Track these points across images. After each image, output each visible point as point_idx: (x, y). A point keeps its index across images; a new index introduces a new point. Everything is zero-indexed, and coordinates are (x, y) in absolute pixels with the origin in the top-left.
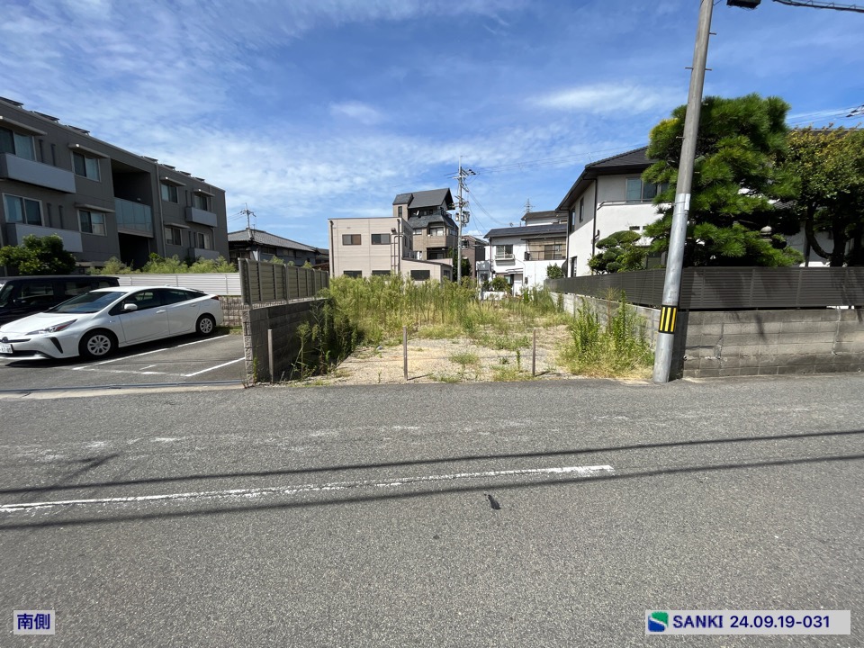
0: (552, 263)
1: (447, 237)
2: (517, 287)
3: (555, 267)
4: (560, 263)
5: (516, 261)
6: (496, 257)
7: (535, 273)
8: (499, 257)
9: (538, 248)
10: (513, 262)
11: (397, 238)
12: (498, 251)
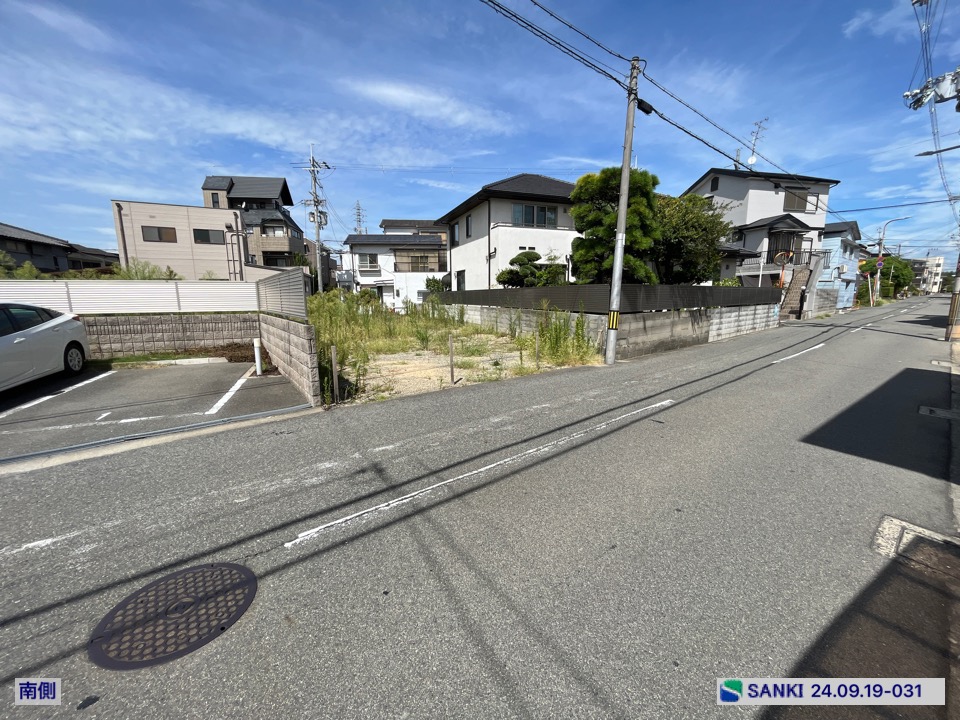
0: (430, 275)
1: (290, 240)
2: (388, 299)
3: (434, 280)
4: (439, 276)
5: (383, 272)
6: (360, 267)
7: (408, 286)
8: (362, 267)
9: (405, 259)
10: (378, 273)
11: (235, 238)
12: (361, 260)
